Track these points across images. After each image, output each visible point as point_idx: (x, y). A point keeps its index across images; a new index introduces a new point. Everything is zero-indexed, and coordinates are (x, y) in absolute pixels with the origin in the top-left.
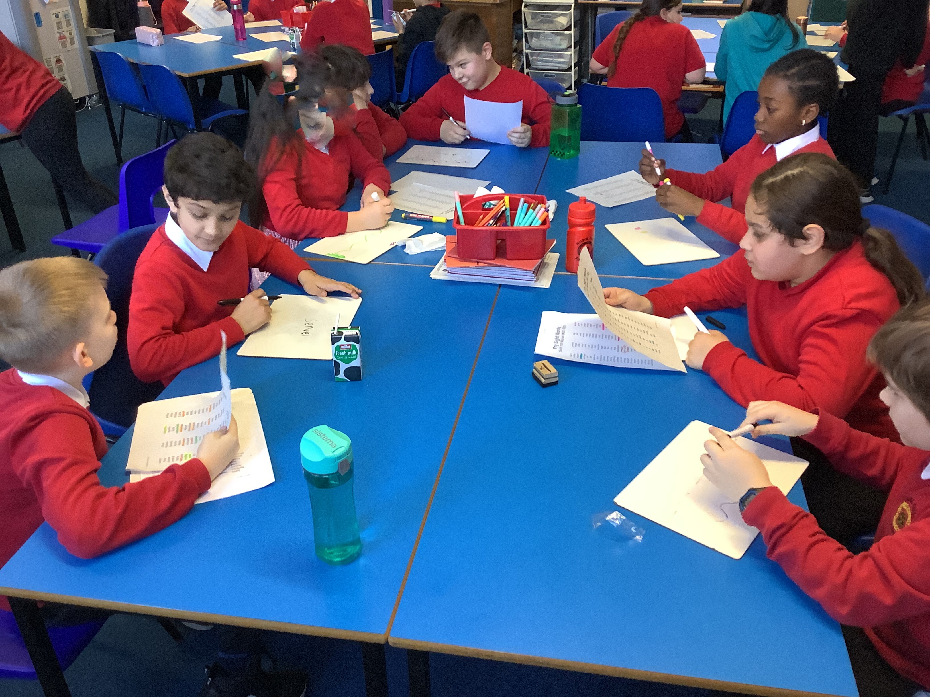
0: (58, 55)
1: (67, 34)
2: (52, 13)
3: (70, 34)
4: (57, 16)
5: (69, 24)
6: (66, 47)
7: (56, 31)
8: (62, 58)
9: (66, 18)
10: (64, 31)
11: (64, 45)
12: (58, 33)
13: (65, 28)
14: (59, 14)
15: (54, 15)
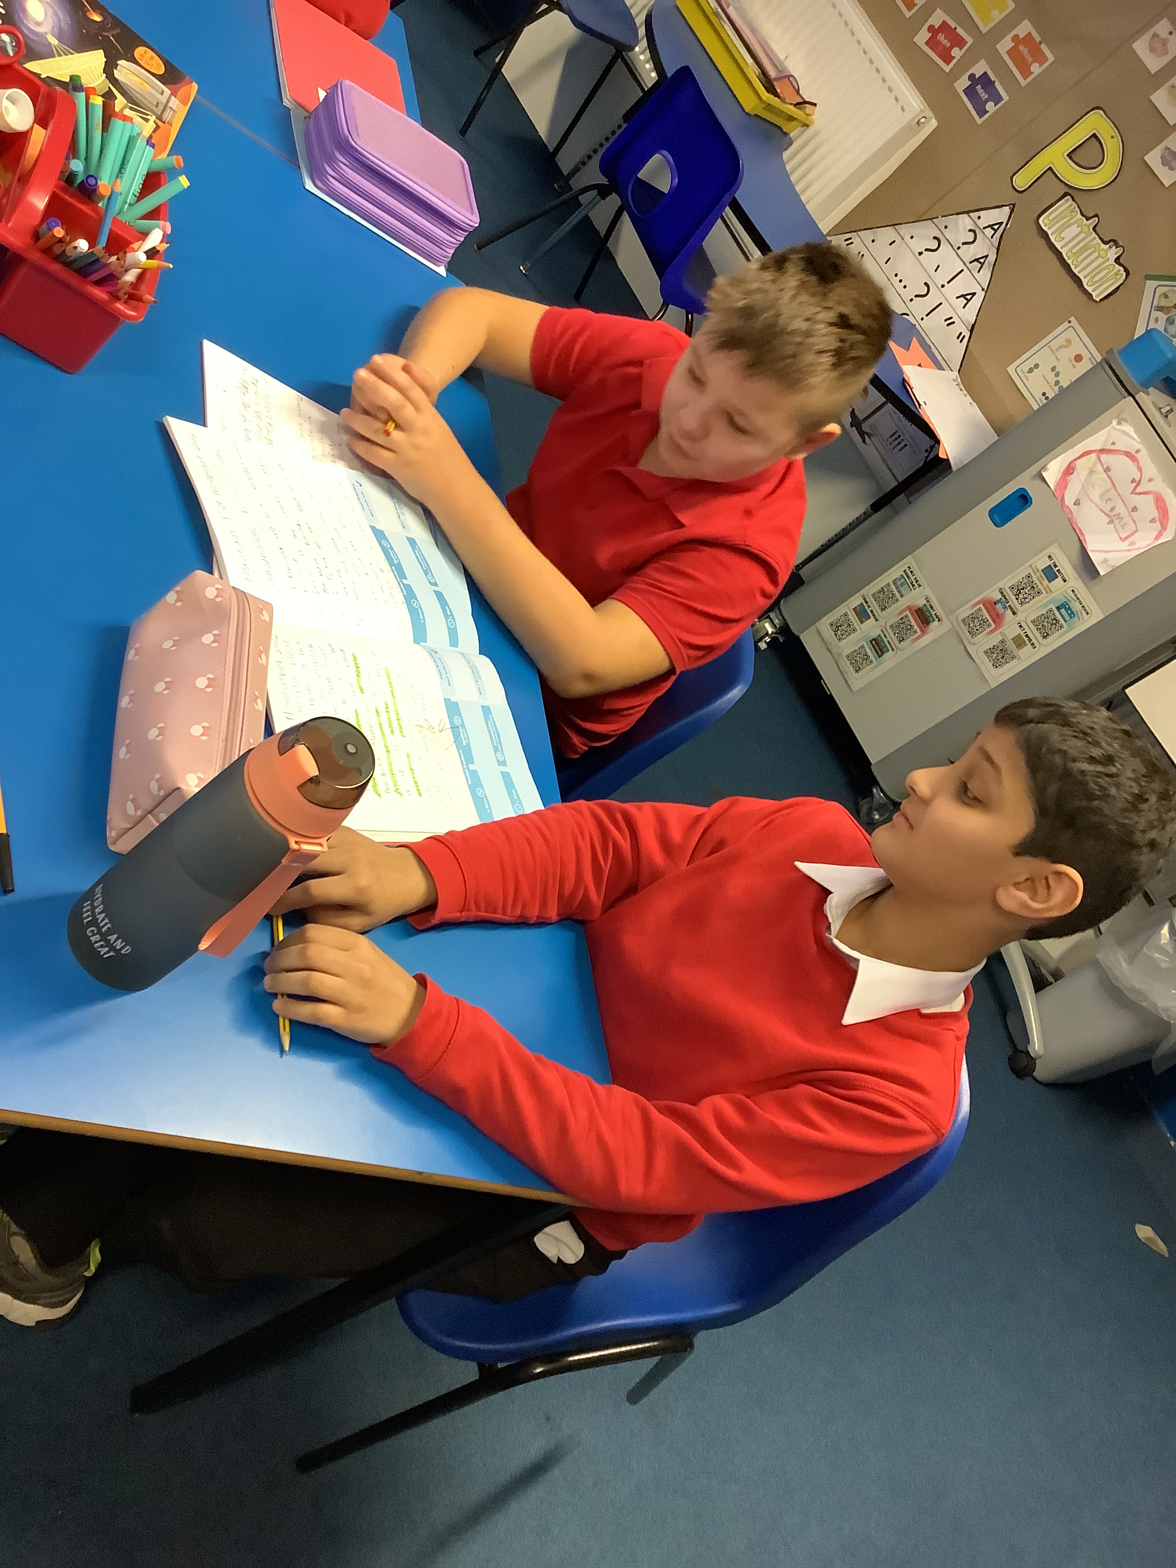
0: (939, 610)
1: (1010, 626)
2: (1047, 552)
3: (1019, 642)
4: (1051, 573)
5: (1044, 626)
6: (973, 634)
8: (934, 629)
9: (1058, 608)
10: (1014, 613)
11: (974, 625)
12: (1002, 593)
13: (1027, 614)
14: (1059, 581)
15: (1048, 563)
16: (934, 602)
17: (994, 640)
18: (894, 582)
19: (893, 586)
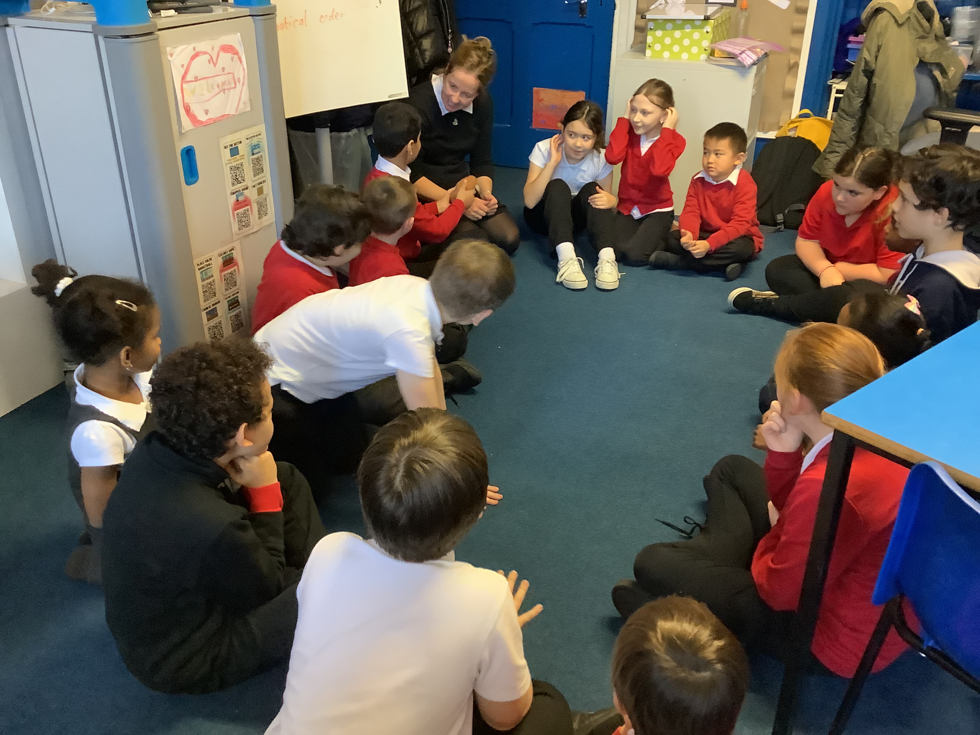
0: (226, 248)
1: (252, 194)
2: (222, 147)
3: (260, 191)
4: (234, 151)
5: (258, 170)
6: (247, 225)
7: (230, 188)
8: (237, 255)
9: (253, 154)
10: (247, 188)
11: (244, 223)
12: (233, 193)
13: (249, 179)
14: (240, 146)
15: (228, 150)
16: (223, 250)
17: (255, 208)
18: (203, 280)
19: (205, 283)
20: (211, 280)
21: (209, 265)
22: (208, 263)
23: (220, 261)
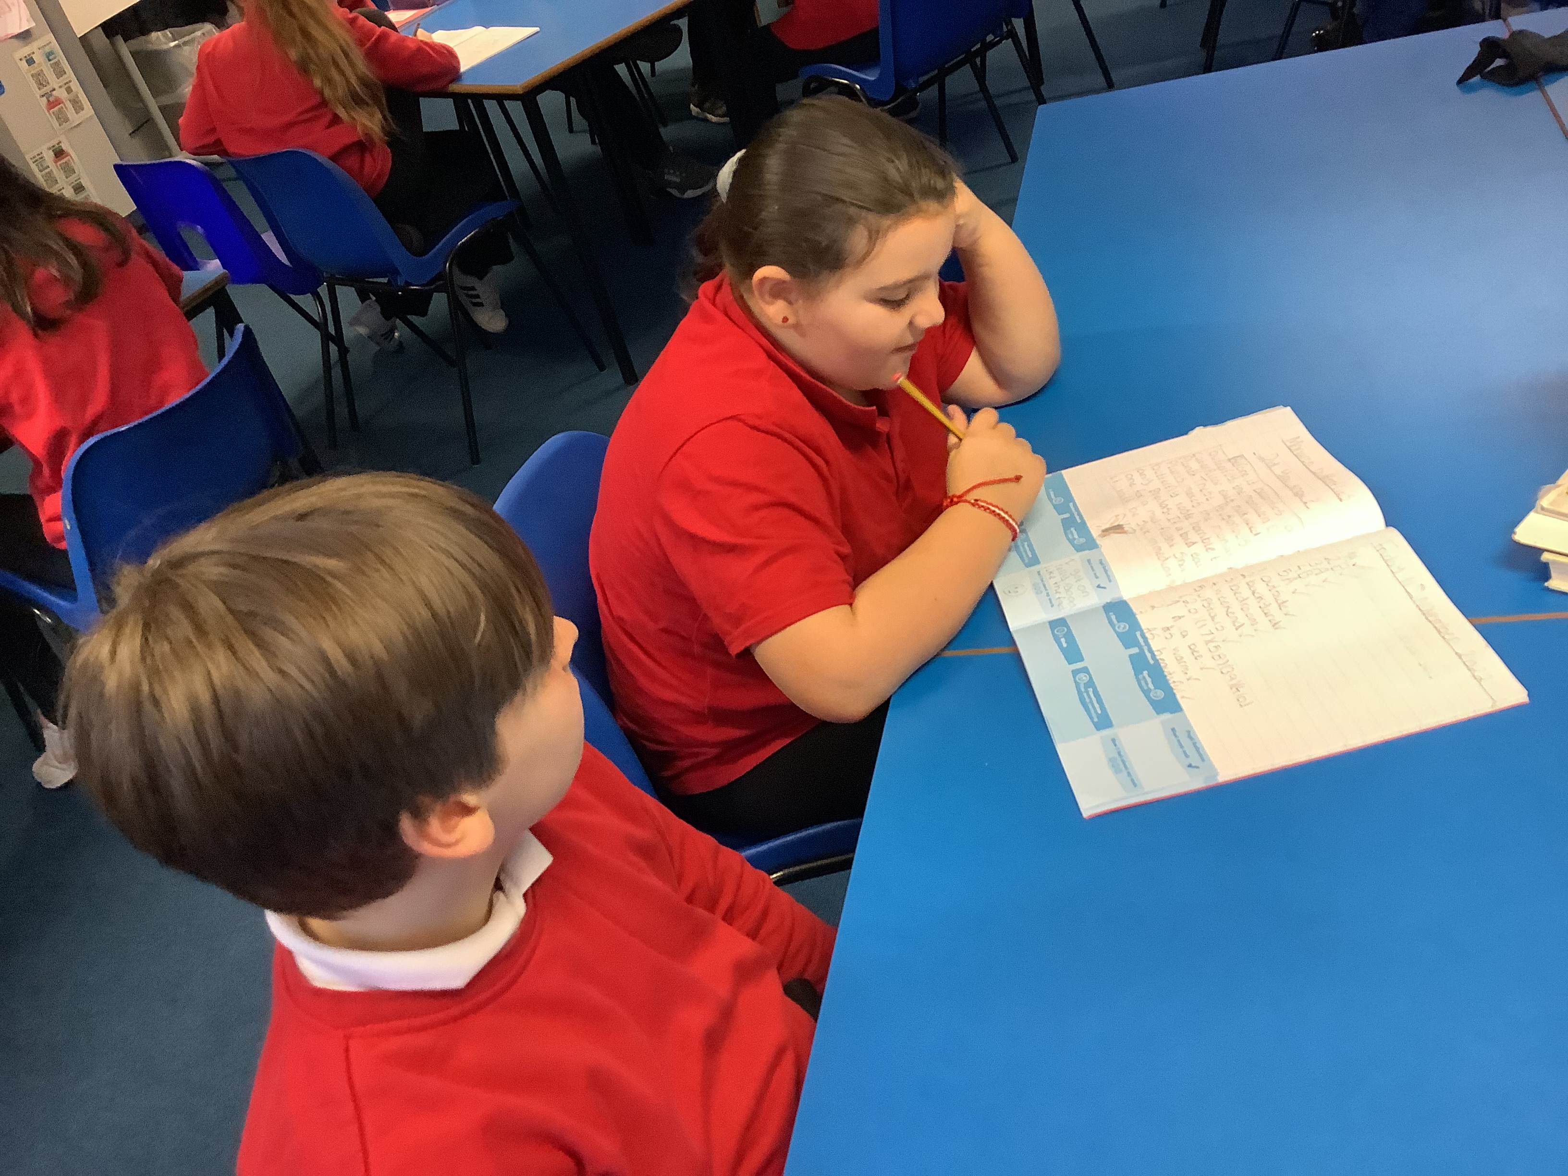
0: (54, 142)
1: (61, 94)
2: (18, 61)
3: (69, 90)
4: (30, 61)
5: (60, 73)
6: (67, 120)
7: (38, 93)
8: (65, 146)
9: (50, 60)
10: (54, 90)
12: (43, 96)
13: (54, 81)
14: (34, 57)
15: (24, 61)
16: (50, 144)
17: (69, 105)
18: (41, 171)
19: (43, 172)
20: (47, 171)
21: (42, 158)
22: (40, 156)
23: (52, 154)
